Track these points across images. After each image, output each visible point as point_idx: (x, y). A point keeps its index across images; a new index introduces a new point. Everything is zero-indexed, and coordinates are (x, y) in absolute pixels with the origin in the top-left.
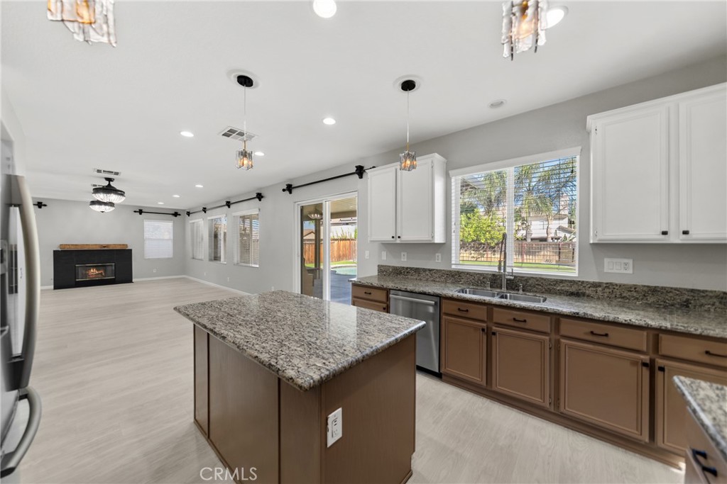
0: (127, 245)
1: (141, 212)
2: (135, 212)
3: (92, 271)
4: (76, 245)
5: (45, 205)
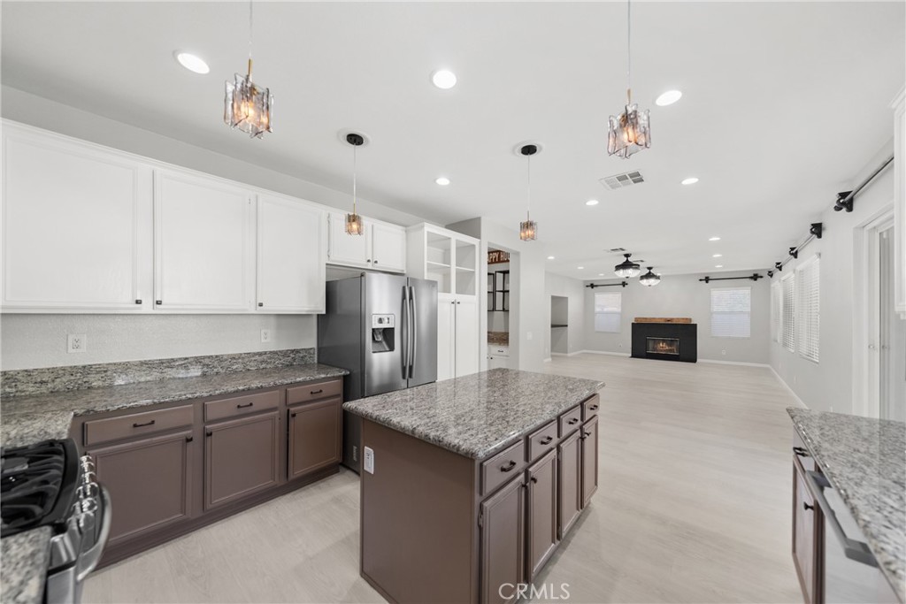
0: (690, 319)
1: (707, 280)
2: (701, 280)
3: (661, 344)
4: (646, 319)
5: (627, 284)
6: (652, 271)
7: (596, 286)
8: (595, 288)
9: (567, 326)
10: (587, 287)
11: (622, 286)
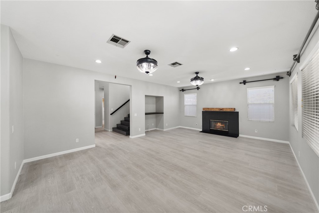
0: (234, 109)
1: (244, 83)
2: (240, 83)
3: (218, 124)
4: (208, 108)
5: (199, 88)
6: (198, 75)
7: (185, 90)
8: (184, 92)
9: (163, 113)
10: (180, 91)
11: (197, 89)
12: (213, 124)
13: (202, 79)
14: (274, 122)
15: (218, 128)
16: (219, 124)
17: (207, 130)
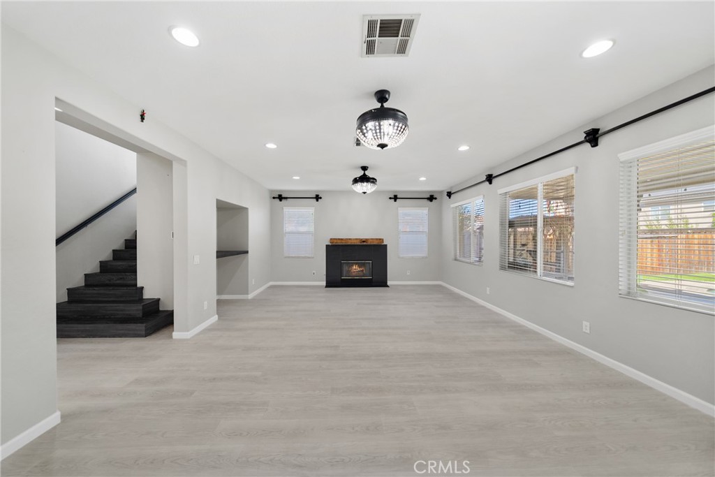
0: (383, 240)
1: (395, 198)
2: (390, 198)
4: (342, 239)
5: (321, 198)
7: (285, 198)
8: (284, 201)
9: (247, 252)
10: (274, 198)
11: (315, 200)
12: (345, 268)
13: (373, 181)
14: (426, 257)
15: (354, 274)
16: (355, 268)
17: (336, 280)
